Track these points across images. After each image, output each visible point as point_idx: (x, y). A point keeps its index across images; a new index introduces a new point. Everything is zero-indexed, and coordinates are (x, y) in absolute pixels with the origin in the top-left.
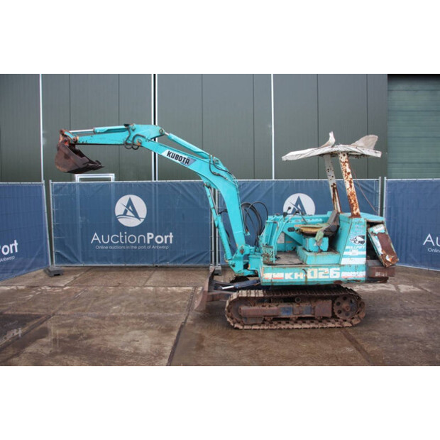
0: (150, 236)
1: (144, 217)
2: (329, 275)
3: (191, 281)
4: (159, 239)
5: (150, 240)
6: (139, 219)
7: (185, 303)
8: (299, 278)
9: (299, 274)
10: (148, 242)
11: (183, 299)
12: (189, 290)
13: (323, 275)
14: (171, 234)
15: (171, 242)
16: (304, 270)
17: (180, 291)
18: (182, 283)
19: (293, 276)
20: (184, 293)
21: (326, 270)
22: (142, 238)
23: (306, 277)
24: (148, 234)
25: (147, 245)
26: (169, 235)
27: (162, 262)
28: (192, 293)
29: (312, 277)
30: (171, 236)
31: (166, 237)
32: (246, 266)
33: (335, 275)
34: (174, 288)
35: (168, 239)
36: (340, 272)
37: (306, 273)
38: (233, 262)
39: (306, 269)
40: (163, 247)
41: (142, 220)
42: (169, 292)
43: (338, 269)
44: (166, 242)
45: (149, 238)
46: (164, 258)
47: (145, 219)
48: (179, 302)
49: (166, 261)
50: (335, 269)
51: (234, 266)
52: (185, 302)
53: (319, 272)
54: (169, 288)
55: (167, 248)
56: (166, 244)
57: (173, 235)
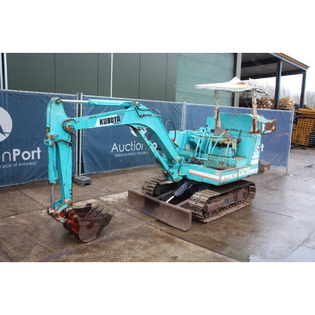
0: (17, 152)
1: (10, 131)
4: (26, 156)
5: (16, 157)
6: (3, 133)
10: (14, 160)
14: (38, 148)
15: (39, 157)
22: (7, 156)
24: (14, 150)
25: (13, 162)
26: (37, 150)
27: (29, 179)
30: (39, 151)
31: (33, 152)
35: (36, 154)
38: (173, 171)
40: (31, 164)
41: (7, 135)
44: (33, 158)
45: (15, 155)
46: (31, 175)
47: (11, 134)
49: (34, 177)
55: (34, 164)
56: (33, 160)
57: (40, 150)
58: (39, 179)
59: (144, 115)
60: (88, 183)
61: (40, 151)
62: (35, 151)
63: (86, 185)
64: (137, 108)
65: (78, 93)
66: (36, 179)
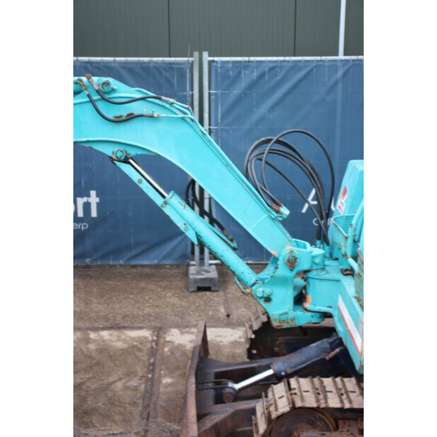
3: (147, 310)
7: (136, 389)
11: (130, 374)
12: (142, 341)
14: (93, 193)
15: (94, 214)
17: (120, 345)
18: (125, 317)
20: (132, 350)
26: (89, 196)
28: (153, 352)
32: (300, 299)
34: (105, 334)
38: (268, 291)
42: (92, 346)
48: (119, 385)
51: (268, 300)
52: (134, 383)
54: (93, 335)
56: (81, 218)
57: (97, 196)
58: (97, 260)
59: (131, 117)
60: (206, 285)
61: (97, 200)
62: (85, 199)
63: (200, 289)
64: (95, 97)
65: (196, 54)
66: (88, 260)
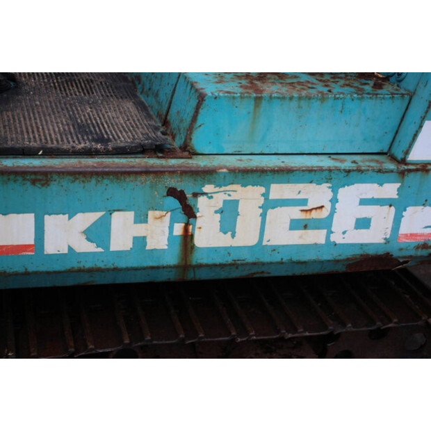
2: (326, 224)
8: (140, 241)
9: (141, 218)
13: (295, 225)
16: (179, 195)
19: (99, 233)
21: (318, 194)
23: (187, 239)
29: (224, 241)
33: (363, 223)
36: (399, 206)
37: (190, 213)
39: (187, 187)
43: (390, 190)
50: (370, 190)
53: (269, 205)
